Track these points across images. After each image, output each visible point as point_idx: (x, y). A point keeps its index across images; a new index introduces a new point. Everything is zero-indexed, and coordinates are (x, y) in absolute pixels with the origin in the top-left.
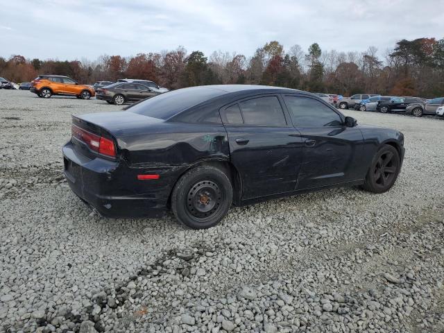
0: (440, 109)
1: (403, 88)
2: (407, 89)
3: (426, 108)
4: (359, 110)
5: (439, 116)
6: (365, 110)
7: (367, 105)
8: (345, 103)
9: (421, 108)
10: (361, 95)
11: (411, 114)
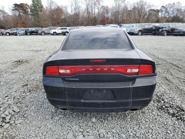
0: (51, 32)
1: (22, 24)
2: (24, 25)
3: (46, 32)
4: (17, 35)
5: (52, 34)
6: (20, 35)
7: (20, 32)
8: (9, 33)
9: (44, 32)
10: (15, 28)
11: (41, 34)
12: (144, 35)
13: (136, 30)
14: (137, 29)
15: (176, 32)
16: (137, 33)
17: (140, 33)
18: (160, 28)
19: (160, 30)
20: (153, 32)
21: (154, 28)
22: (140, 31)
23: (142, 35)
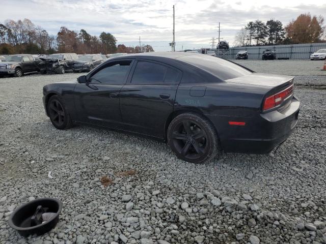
12: (27, 75)
13: (10, 67)
14: (11, 65)
15: (77, 68)
16: (13, 71)
17: (19, 73)
18: (52, 62)
19: (54, 65)
20: (42, 69)
21: (42, 62)
22: (18, 67)
23: (23, 75)
